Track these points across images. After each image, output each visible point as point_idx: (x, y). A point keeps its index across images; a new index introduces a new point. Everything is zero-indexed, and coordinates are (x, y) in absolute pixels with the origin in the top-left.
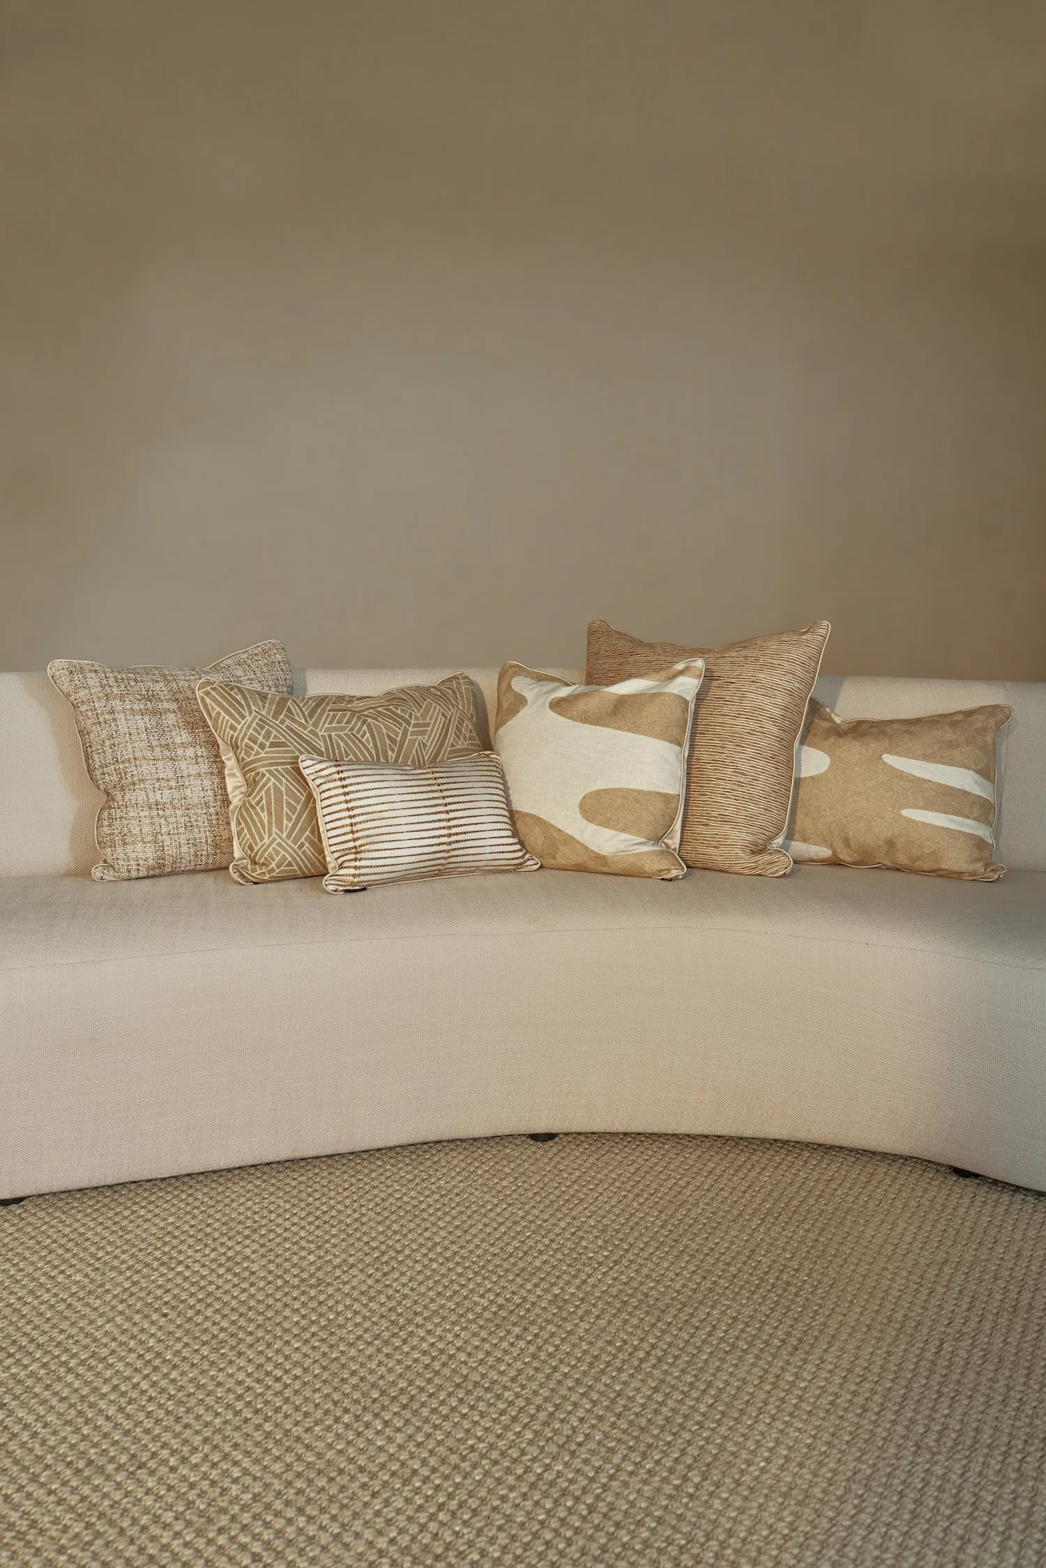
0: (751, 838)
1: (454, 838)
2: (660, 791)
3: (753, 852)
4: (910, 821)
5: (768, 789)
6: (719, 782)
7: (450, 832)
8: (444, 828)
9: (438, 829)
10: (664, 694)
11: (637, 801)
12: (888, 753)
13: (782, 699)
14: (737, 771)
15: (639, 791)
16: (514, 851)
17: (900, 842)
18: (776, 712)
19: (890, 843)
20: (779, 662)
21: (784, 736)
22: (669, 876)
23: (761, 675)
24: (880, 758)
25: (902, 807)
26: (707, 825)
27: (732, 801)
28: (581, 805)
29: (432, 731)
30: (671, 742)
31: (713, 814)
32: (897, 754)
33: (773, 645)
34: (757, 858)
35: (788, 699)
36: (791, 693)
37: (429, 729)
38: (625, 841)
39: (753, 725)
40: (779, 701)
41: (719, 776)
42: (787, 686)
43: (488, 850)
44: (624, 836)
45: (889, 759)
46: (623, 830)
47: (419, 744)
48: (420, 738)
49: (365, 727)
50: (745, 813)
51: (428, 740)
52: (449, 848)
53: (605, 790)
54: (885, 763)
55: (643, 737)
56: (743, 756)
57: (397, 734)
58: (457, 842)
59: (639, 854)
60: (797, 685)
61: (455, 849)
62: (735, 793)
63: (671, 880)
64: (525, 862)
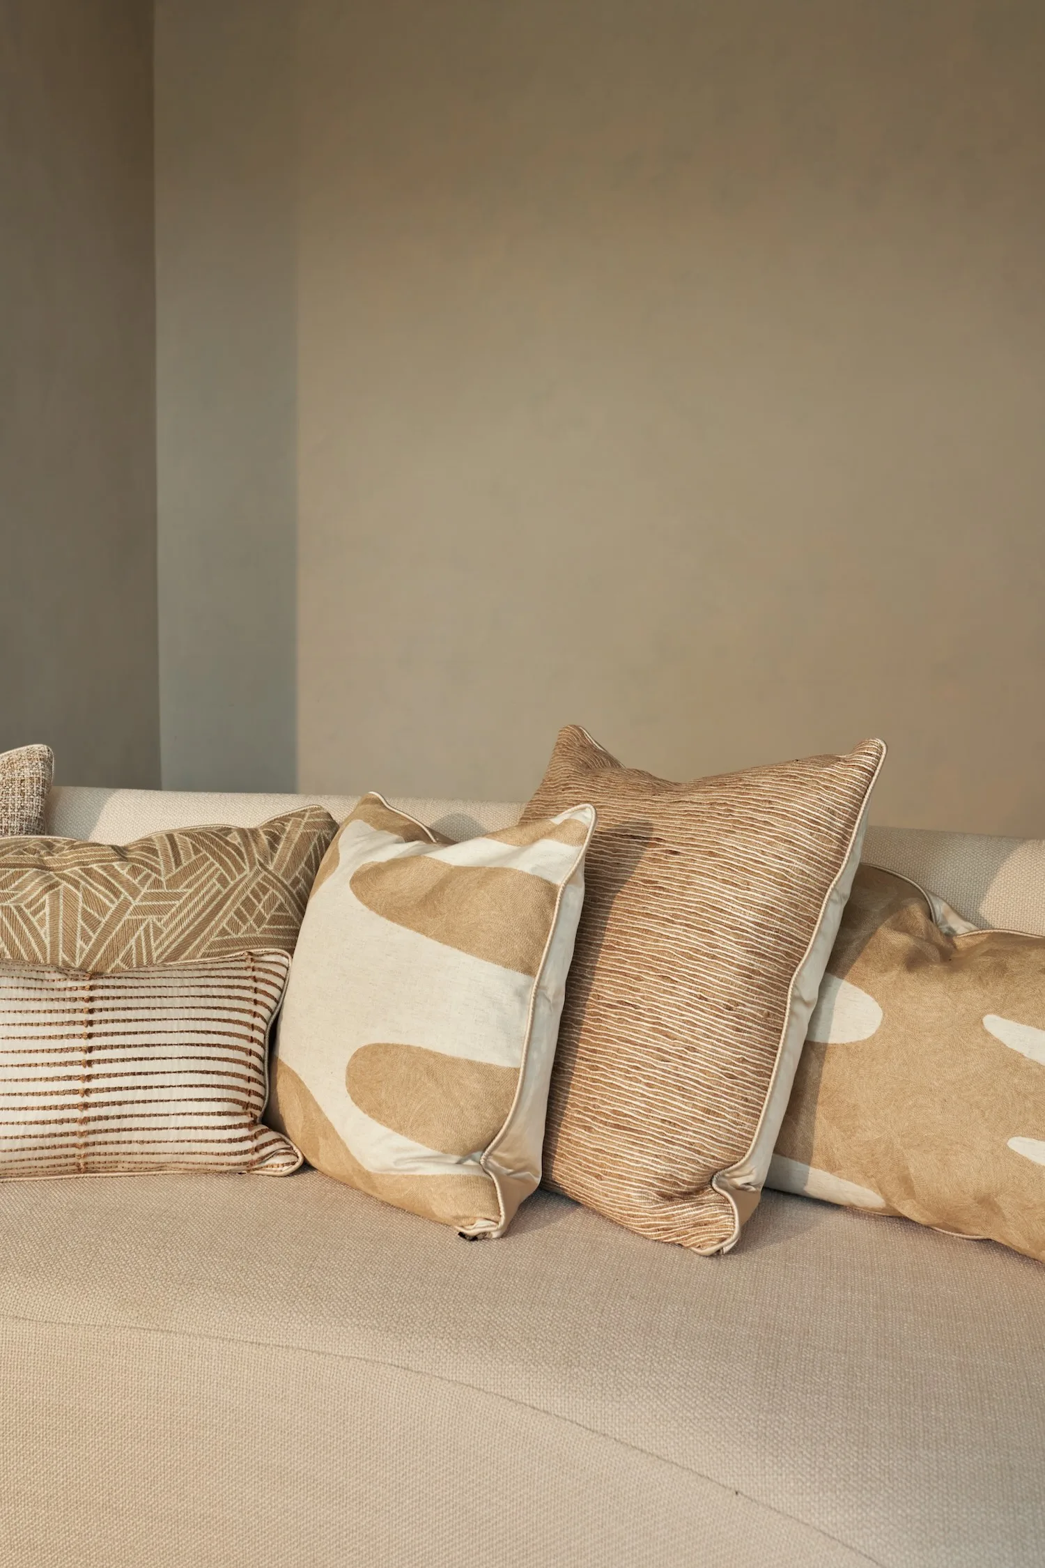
0: (662, 1168)
1: (92, 1112)
2: (479, 1058)
3: (668, 1198)
4: (1024, 1163)
5: (714, 1070)
6: (623, 1047)
7: (87, 1099)
8: (75, 1092)
9: (65, 1093)
10: (510, 870)
11: (430, 1072)
12: (998, 1012)
13: (764, 892)
14: (659, 1028)
15: (434, 1055)
16: (241, 1140)
17: (1005, 1202)
18: (748, 917)
19: (986, 1202)
20: (766, 818)
21: (757, 966)
22: (471, 1231)
23: (728, 842)
24: (979, 1022)
25: (1012, 1131)
26: (589, 1129)
27: (640, 1088)
28: (350, 1070)
29: (180, 909)
30: (506, 965)
31: (606, 1109)
32: (1013, 1016)
33: (767, 783)
34: (670, 1209)
35: (776, 891)
36: (782, 880)
37: (178, 903)
38: (398, 1150)
39: (695, 940)
40: (758, 897)
41: (625, 1034)
42: (776, 865)
43: (174, 1135)
44: (401, 1141)
45: (998, 1026)
46: (400, 1129)
47: (146, 930)
48: (151, 918)
49: (46, 897)
50: (663, 1114)
51: (166, 924)
52: (83, 1128)
53: (387, 1045)
54: (987, 1034)
55: (456, 951)
56: (672, 999)
57: (103, 909)
58: (100, 1118)
59: (423, 1178)
60: (800, 865)
61: (94, 1132)
62: (649, 1072)
63: (475, 1238)
64: (262, 1159)
